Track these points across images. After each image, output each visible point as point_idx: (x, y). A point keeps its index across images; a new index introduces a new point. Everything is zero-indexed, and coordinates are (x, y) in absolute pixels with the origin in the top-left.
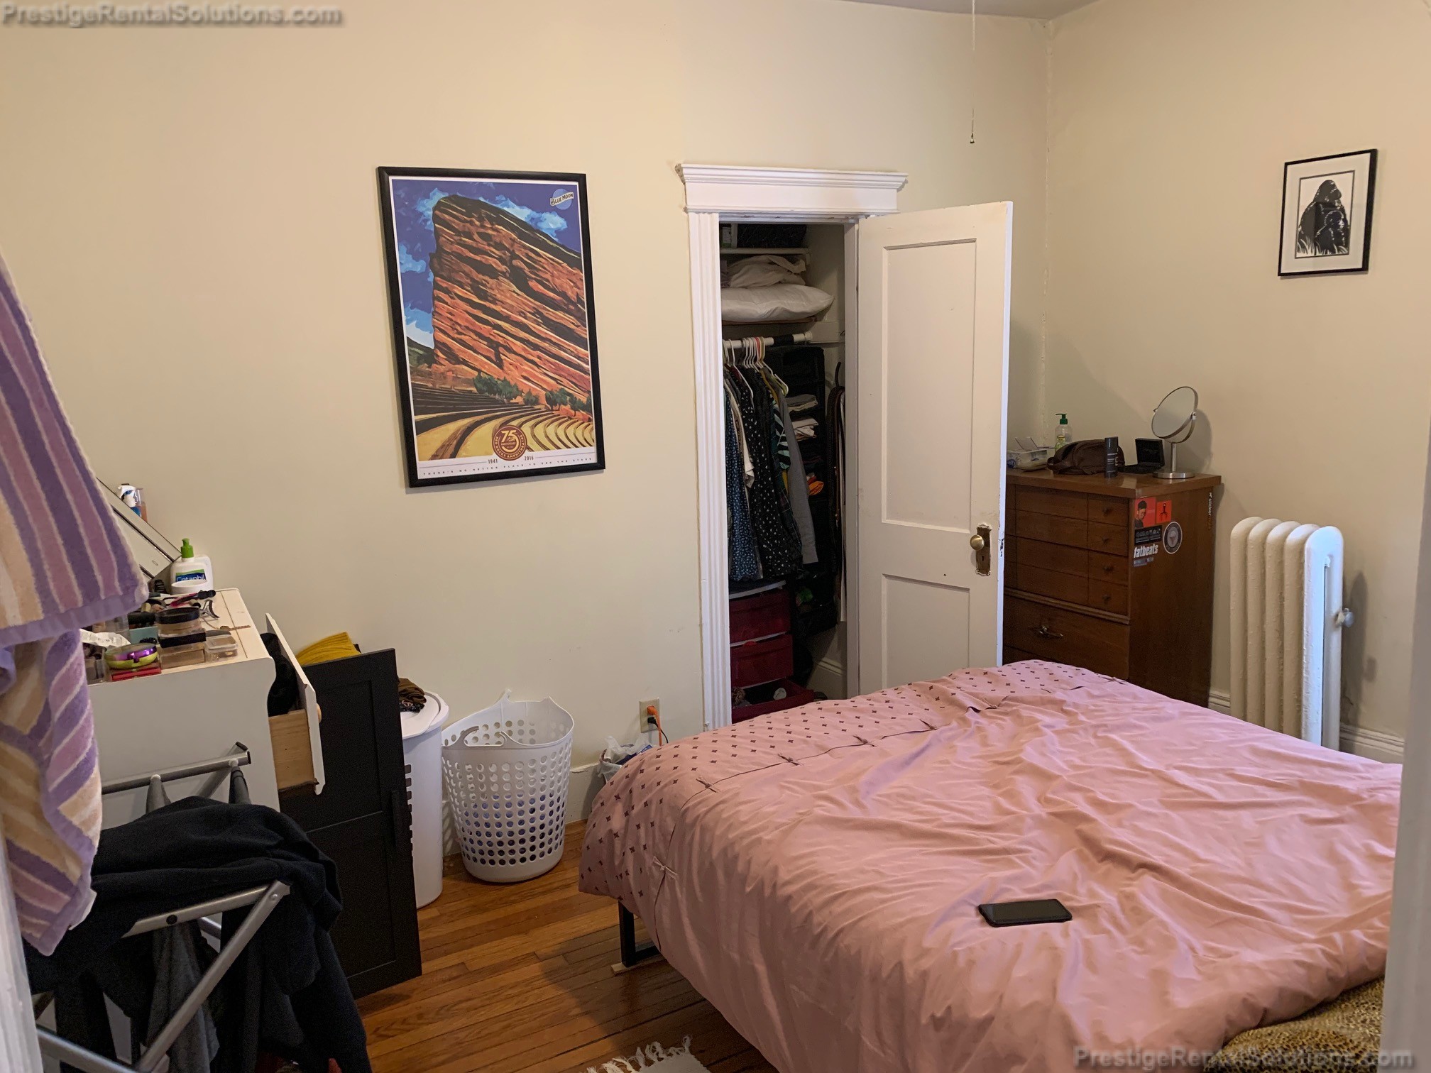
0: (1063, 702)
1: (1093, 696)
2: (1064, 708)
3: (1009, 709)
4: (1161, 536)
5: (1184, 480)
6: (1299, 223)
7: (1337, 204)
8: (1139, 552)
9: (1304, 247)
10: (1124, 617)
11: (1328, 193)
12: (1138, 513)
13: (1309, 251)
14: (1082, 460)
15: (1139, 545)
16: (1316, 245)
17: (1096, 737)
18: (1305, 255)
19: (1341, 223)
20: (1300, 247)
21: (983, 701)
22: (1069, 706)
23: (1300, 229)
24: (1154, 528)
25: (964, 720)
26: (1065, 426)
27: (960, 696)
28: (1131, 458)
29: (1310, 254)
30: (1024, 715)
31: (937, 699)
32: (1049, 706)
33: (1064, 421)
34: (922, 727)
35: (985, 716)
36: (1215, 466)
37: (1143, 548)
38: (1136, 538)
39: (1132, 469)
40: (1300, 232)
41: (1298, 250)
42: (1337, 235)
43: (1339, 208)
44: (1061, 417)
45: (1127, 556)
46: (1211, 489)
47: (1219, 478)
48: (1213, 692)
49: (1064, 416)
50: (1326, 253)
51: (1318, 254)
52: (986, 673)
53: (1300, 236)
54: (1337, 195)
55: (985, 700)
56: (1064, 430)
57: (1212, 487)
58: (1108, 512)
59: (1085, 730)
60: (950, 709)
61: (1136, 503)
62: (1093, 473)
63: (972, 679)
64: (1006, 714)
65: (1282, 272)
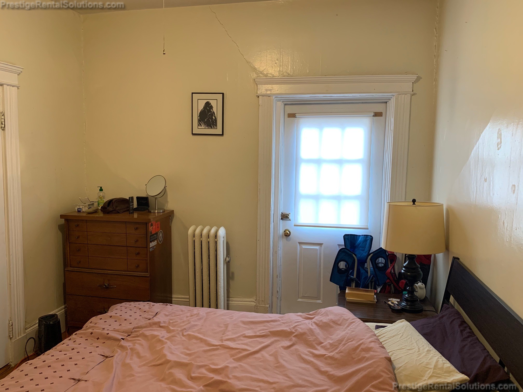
0: (159, 322)
1: (166, 315)
2: (161, 325)
3: (138, 333)
4: (157, 237)
5: (162, 214)
6: (198, 116)
7: (212, 111)
8: (152, 244)
9: (201, 125)
10: (147, 273)
11: (208, 105)
12: (151, 228)
13: (203, 126)
14: (116, 207)
15: (151, 242)
16: (205, 124)
17: (183, 335)
18: (201, 128)
19: (214, 117)
20: (199, 124)
21: (122, 332)
22: (162, 323)
23: (199, 118)
24: (155, 234)
25: (122, 347)
26: (102, 192)
27: (112, 334)
28: (135, 205)
29: (203, 128)
30: (148, 334)
31: (98, 339)
32: (154, 326)
33: (101, 190)
34: (101, 358)
35: (128, 341)
36: (170, 206)
37: (153, 243)
38: (150, 239)
39: (136, 210)
40: (199, 119)
41: (198, 125)
42: (212, 121)
43: (212, 112)
44: (100, 188)
45: (147, 247)
46: (170, 216)
47: (173, 211)
48: (173, 296)
49: (101, 187)
50: (209, 128)
51: (206, 128)
52: (111, 317)
53: (199, 121)
54: (212, 107)
55: (123, 332)
56: (101, 194)
57: (170, 215)
58: (137, 229)
59: (178, 333)
60: (108, 342)
61: (150, 224)
62: (123, 213)
63: (106, 321)
64: (137, 336)
65: (193, 133)
